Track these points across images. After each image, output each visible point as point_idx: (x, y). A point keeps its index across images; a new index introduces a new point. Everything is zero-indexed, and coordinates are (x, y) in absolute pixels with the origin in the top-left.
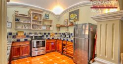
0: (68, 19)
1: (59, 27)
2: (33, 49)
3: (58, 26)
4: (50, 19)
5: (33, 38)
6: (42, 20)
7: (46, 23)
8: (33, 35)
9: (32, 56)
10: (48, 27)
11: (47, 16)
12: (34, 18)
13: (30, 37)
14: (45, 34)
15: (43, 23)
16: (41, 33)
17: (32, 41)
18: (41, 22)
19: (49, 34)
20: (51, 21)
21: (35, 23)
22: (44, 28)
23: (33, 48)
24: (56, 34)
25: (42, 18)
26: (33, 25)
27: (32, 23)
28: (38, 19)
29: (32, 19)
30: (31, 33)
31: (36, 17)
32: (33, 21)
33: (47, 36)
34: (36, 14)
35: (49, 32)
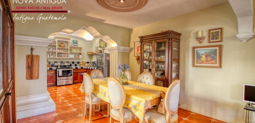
1: (91, 55)
2: (58, 78)
3: (89, 54)
4: (79, 46)
5: (59, 67)
6: (69, 48)
8: (59, 64)
9: (58, 85)
10: (77, 55)
11: (75, 43)
12: (60, 46)
13: (55, 66)
14: (73, 63)
15: (71, 50)
16: (68, 62)
17: (58, 70)
18: (68, 49)
19: (78, 63)
20: (81, 48)
21: (61, 51)
22: (72, 56)
23: (59, 77)
24: (88, 63)
25: (69, 46)
26: (58, 53)
27: (57, 51)
28: (64, 46)
29: (57, 47)
30: (56, 62)
31: (62, 45)
32: (58, 49)
33: (76, 65)
34: (62, 41)
35: (78, 61)
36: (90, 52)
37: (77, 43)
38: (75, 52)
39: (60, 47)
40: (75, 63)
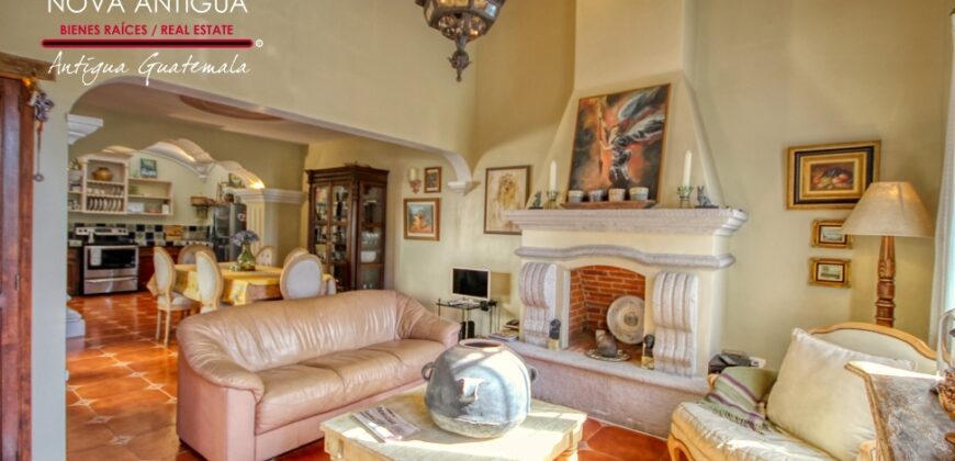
0: (227, 180)
1: (203, 206)
2: (87, 273)
3: (197, 202)
4: (163, 177)
5: (91, 240)
6: (126, 184)
7: (146, 193)
8: (90, 231)
9: (86, 293)
10: (153, 206)
11: (148, 166)
12: (95, 176)
13: (79, 237)
14: (140, 228)
15: (132, 190)
16: (123, 226)
17: (86, 248)
18: (122, 188)
19: (159, 228)
20: (167, 185)
21: (98, 192)
22: (138, 208)
23: (91, 267)
24: (193, 229)
25: (127, 176)
26: (89, 199)
27: (86, 192)
28: (110, 178)
29: (85, 180)
30: (82, 225)
31: (104, 174)
32: (90, 185)
33: (149, 236)
34: (102, 162)
35: (159, 223)
36: (199, 195)
37: (154, 169)
38: (147, 195)
39: (95, 179)
40: (147, 230)
